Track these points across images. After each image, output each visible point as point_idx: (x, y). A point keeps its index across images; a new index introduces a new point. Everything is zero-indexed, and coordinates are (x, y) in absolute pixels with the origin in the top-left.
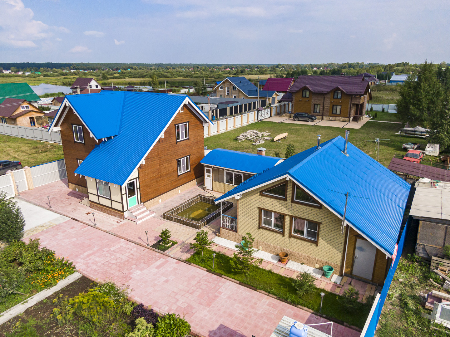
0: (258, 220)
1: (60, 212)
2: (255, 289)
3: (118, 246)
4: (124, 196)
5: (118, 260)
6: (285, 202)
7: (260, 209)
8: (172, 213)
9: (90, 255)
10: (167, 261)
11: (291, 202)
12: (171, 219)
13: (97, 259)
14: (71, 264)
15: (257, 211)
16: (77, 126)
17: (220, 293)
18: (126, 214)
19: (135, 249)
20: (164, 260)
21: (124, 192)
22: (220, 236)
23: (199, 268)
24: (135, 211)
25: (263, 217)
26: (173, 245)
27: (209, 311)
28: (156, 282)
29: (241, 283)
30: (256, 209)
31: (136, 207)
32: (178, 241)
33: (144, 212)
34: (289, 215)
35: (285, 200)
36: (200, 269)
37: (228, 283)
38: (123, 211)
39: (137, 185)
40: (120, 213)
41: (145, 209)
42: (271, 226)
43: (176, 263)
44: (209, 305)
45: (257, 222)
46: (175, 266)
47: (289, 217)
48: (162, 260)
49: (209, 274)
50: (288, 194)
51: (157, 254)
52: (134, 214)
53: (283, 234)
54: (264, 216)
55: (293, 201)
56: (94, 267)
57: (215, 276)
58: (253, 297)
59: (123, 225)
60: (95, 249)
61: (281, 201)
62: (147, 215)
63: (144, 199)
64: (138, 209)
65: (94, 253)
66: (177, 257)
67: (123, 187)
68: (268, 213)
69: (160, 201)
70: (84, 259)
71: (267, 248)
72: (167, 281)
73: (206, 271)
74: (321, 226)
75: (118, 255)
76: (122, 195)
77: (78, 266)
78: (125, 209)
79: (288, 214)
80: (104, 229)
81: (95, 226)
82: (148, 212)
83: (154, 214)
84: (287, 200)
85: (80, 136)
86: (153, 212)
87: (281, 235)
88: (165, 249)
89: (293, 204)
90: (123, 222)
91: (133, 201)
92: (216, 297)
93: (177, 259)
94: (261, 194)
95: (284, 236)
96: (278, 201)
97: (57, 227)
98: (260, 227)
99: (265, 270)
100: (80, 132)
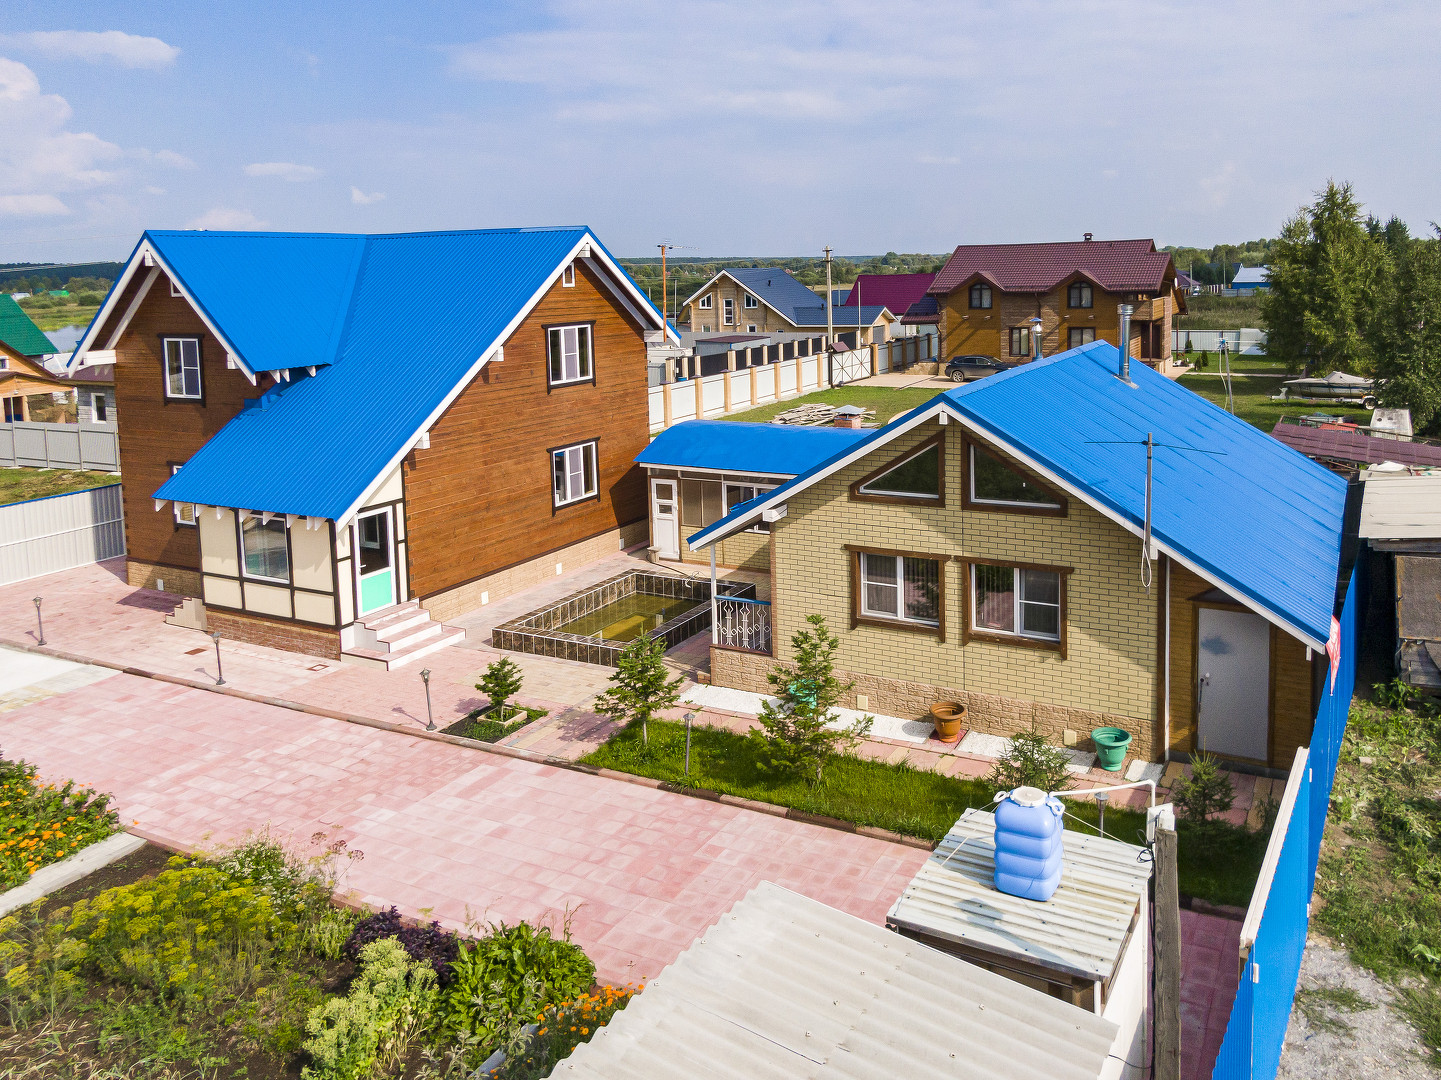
0: (846, 595)
2: (847, 825)
3: (306, 741)
4: (344, 568)
5: (305, 785)
6: (941, 511)
7: (854, 552)
8: (529, 624)
10: (507, 771)
11: (958, 508)
12: (522, 644)
15: (843, 560)
16: (181, 340)
17: (715, 850)
18: (349, 638)
19: (377, 744)
20: (490, 769)
21: (343, 550)
22: (709, 683)
23: (631, 781)
24: (383, 626)
25: (864, 581)
26: (529, 720)
27: (670, 913)
28: (458, 838)
29: (796, 814)
30: (839, 552)
31: (389, 611)
32: (547, 706)
33: (419, 628)
34: (957, 559)
35: (940, 503)
36: (633, 786)
37: (743, 815)
38: (338, 627)
39: (395, 529)
40: (325, 637)
41: (425, 617)
42: (895, 612)
43: (541, 774)
44: (669, 893)
45: (844, 604)
46: (537, 782)
47: (959, 565)
48: (484, 770)
49: (672, 797)
50: (947, 479)
51: (465, 753)
52: (381, 635)
53: (940, 633)
54: (870, 573)
55: (966, 505)
57: (691, 802)
58: (843, 853)
59: (335, 675)
61: (926, 510)
62: (433, 640)
63: (423, 586)
64: (398, 619)
66: (544, 754)
67: (341, 524)
68: (879, 562)
69: (485, 597)
71: (889, 699)
72: (500, 834)
73: (659, 788)
74: (1072, 581)
75: (305, 768)
76: (335, 561)
78: (347, 616)
79: (953, 553)
80: (255, 692)
81: (218, 687)
82: (437, 629)
83: (458, 638)
84: (947, 502)
85: (190, 375)
86: (455, 630)
87: (933, 639)
88: (498, 734)
89: (967, 514)
90: (336, 666)
91: (379, 588)
92: (701, 864)
93: (546, 762)
94: (855, 496)
95: (942, 640)
96: (916, 509)
97: (61, 701)
98: (855, 622)
99: (883, 766)
100: (190, 361)
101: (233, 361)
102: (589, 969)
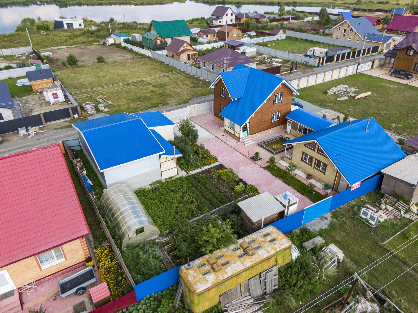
0: (301, 157)
1: (210, 132)
2: (289, 185)
3: (235, 154)
4: (241, 131)
5: (235, 161)
7: (303, 153)
8: (263, 143)
9: (223, 156)
10: (255, 166)
12: (262, 146)
13: (226, 158)
14: (216, 158)
16: (223, 88)
17: (274, 183)
18: (241, 140)
19: (243, 157)
20: (254, 165)
22: (283, 160)
24: (245, 139)
25: (304, 156)
26: (260, 159)
27: (267, 188)
28: (249, 173)
29: (284, 182)
30: (301, 152)
31: (246, 137)
32: (262, 158)
33: (249, 140)
36: (268, 172)
37: (279, 180)
38: (240, 138)
39: (248, 126)
40: (238, 139)
41: (250, 138)
42: (307, 161)
43: (259, 167)
44: (268, 186)
46: (259, 169)
47: (315, 159)
48: (253, 165)
49: (272, 175)
50: (316, 149)
51: (251, 162)
52: (245, 140)
53: (311, 166)
56: (225, 161)
57: (274, 177)
58: (287, 188)
59: (239, 145)
60: (226, 154)
61: (313, 151)
63: (250, 134)
64: (247, 138)
65: (225, 156)
66: (260, 165)
67: (241, 127)
68: (306, 155)
69: (259, 135)
70: (221, 157)
71: (303, 171)
72: (253, 174)
74: (327, 166)
75: (235, 159)
76: (240, 130)
77: (219, 159)
78: (241, 137)
79: (315, 157)
80: (230, 145)
81: (226, 143)
82: (252, 141)
83: (254, 142)
84: (315, 151)
85: (224, 94)
86: (254, 141)
88: (255, 160)
89: (317, 153)
90: (239, 143)
91: (245, 134)
92: (272, 184)
94: (305, 145)
96: (311, 150)
97: (210, 140)
98: (302, 160)
99: (297, 180)
100: (224, 92)
101: (230, 96)
102: (258, 190)
